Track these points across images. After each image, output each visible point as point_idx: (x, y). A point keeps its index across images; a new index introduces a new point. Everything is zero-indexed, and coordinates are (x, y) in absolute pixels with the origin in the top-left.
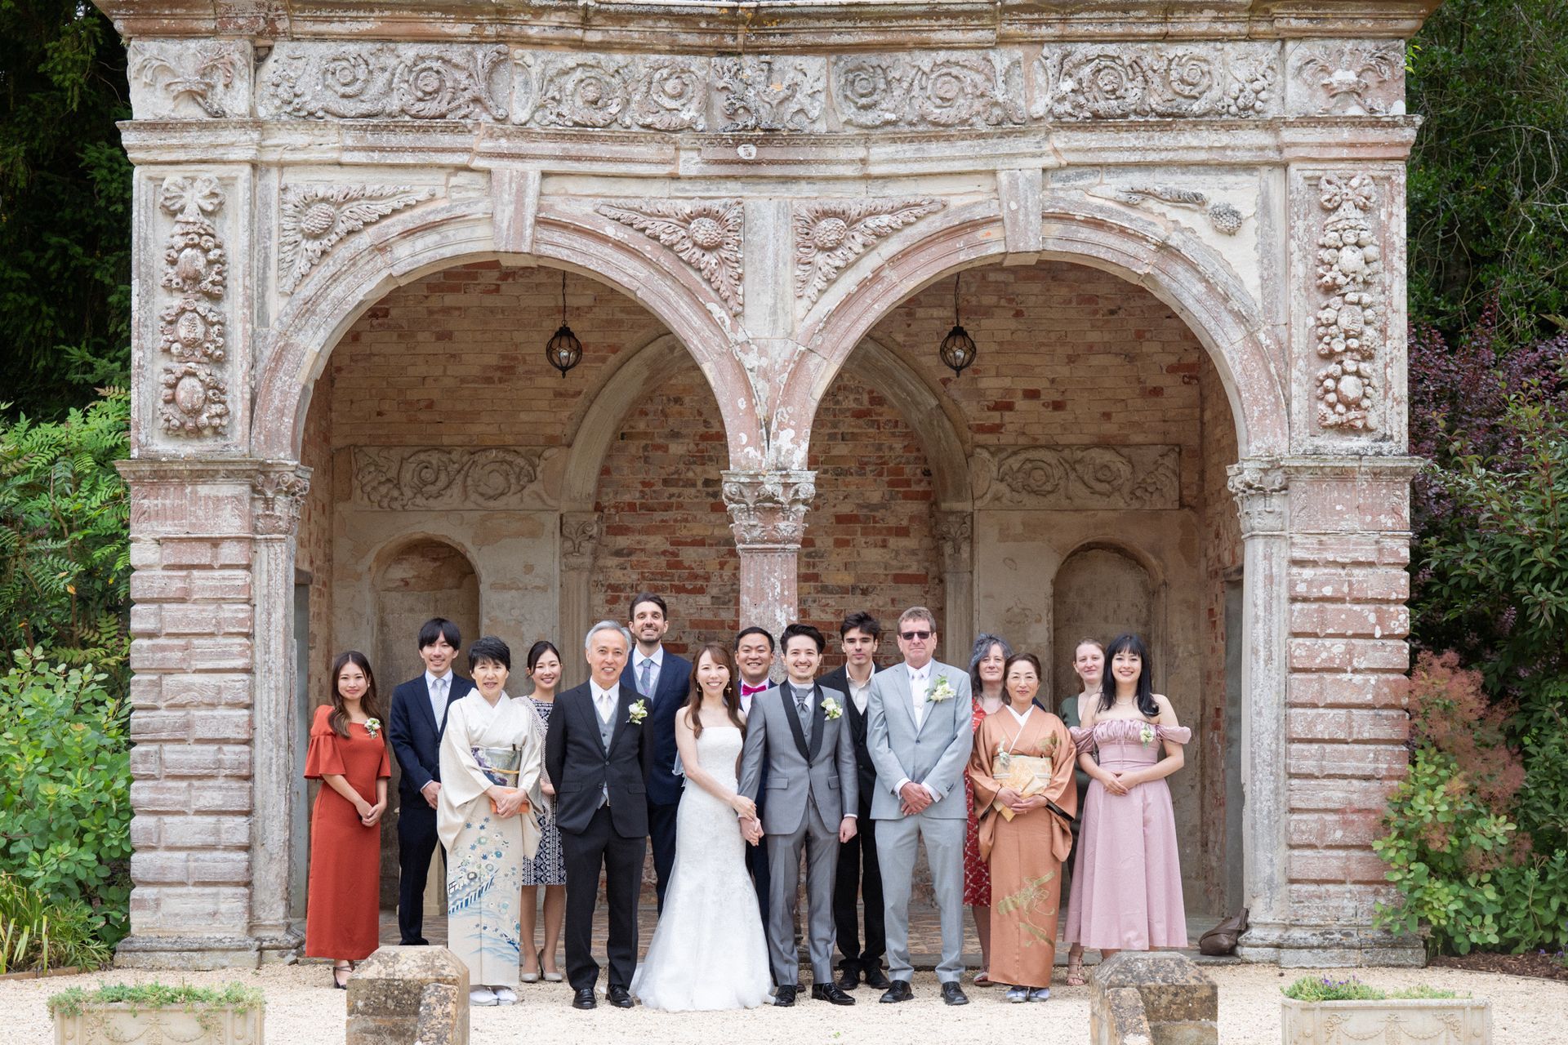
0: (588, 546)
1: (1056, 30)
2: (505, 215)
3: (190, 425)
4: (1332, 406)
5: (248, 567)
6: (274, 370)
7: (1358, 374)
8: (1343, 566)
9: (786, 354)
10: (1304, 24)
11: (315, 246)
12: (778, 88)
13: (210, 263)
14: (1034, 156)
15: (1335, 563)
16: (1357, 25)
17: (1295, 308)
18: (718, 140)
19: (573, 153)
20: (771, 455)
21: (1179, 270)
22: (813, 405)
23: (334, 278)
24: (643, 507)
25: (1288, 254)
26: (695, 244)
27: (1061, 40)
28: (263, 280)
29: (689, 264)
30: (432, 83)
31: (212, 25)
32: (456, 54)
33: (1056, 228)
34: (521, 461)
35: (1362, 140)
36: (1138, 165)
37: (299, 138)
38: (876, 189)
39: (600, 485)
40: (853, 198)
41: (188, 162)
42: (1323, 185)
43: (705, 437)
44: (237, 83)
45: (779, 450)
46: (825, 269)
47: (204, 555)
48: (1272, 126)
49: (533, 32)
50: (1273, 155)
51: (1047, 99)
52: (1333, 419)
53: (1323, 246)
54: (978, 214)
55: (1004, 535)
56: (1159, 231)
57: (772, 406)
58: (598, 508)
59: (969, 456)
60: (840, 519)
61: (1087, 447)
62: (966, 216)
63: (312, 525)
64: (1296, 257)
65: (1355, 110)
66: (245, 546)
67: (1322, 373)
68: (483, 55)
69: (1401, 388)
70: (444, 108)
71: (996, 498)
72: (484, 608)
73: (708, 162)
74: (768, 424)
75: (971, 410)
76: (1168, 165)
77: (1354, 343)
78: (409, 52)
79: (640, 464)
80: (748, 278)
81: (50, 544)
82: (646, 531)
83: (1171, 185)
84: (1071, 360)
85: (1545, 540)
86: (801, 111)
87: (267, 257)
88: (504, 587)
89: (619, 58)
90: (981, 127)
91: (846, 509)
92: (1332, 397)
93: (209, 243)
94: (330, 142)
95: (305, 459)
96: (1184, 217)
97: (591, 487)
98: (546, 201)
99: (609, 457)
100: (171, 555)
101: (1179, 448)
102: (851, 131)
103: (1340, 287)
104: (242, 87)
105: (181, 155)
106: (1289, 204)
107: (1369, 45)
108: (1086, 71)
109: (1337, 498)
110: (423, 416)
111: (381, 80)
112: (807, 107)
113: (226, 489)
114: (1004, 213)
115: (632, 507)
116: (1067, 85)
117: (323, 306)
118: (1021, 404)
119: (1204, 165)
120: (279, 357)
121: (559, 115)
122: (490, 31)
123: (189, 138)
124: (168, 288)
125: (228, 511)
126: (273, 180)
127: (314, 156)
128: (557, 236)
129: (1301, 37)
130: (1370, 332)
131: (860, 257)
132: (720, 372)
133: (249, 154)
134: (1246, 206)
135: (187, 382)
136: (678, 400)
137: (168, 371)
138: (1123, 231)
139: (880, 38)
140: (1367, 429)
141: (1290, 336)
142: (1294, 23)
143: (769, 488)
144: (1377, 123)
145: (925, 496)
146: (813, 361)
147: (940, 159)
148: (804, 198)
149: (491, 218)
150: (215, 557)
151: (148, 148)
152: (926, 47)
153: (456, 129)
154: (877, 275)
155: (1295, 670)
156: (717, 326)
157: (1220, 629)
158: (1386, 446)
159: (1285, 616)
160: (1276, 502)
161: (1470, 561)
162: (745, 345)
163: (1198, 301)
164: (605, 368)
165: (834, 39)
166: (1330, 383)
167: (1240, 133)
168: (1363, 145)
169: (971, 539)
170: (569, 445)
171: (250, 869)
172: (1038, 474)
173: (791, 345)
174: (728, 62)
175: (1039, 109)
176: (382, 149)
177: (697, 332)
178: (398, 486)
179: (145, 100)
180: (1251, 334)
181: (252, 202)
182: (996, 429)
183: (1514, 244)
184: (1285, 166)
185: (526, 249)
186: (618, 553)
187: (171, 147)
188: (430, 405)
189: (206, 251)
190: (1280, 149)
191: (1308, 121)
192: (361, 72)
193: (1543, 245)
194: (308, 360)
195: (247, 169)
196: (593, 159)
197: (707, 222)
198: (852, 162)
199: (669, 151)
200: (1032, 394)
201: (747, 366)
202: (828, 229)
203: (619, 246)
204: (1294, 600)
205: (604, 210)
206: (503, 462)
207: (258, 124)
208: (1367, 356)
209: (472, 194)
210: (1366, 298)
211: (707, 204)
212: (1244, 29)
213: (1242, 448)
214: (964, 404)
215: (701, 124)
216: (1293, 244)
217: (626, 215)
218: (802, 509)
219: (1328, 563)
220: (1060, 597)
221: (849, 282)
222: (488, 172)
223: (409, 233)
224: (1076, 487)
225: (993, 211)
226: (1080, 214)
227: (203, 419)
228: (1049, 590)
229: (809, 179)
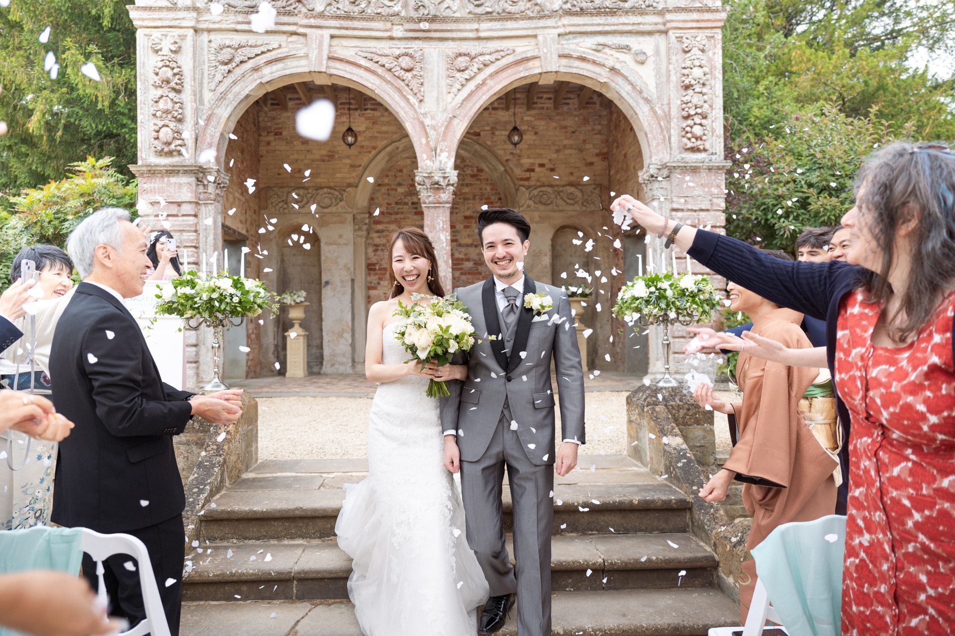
0: (365, 227)
2: (313, 55)
3: (166, 149)
4: (689, 139)
5: (195, 216)
6: (206, 125)
7: (701, 125)
8: (695, 211)
9: (444, 118)
11: (226, 68)
13: (175, 75)
14: (554, 27)
15: (692, 210)
17: (672, 96)
18: (411, 20)
19: (344, 26)
20: (437, 164)
21: (619, 80)
22: (456, 142)
23: (235, 83)
24: (388, 213)
25: (668, 71)
26: (402, 69)
28: (201, 84)
29: (399, 77)
33: (564, 61)
34: (336, 193)
35: (702, 18)
36: (600, 33)
38: (483, 43)
39: (370, 204)
40: (473, 48)
41: (162, 27)
42: (684, 40)
45: (441, 162)
46: (461, 79)
47: (173, 210)
48: (661, 13)
50: (661, 27)
51: (560, 2)
52: (690, 145)
53: (684, 68)
54: (529, 55)
56: (610, 63)
57: (437, 142)
58: (369, 212)
59: (517, 190)
60: (466, 218)
61: (564, 186)
62: (524, 56)
63: (248, 216)
64: (672, 73)
65: (698, 4)
66: (193, 205)
67: (684, 125)
69: (720, 131)
70: (285, 4)
71: (529, 206)
72: (323, 252)
73: (406, 31)
74: (436, 150)
75: (518, 172)
76: (614, 32)
77: (699, 111)
79: (385, 196)
80: (425, 85)
82: (390, 223)
83: (615, 42)
86: (448, 7)
87: (203, 73)
88: (331, 244)
90: (530, 14)
91: (468, 213)
92: (689, 135)
93: (174, 65)
94: (231, 19)
96: (622, 56)
97: (366, 204)
98: (333, 49)
99: (373, 193)
100: (158, 210)
101: (600, 186)
102: (471, 16)
103: (692, 86)
105: (159, 23)
106: (669, 49)
109: (691, 179)
110: (297, 175)
112: (451, 5)
113: (184, 179)
114: (541, 54)
115: (383, 213)
117: (230, 96)
118: (537, 169)
119: (629, 32)
120: (209, 119)
121: (338, 8)
123: (163, 14)
124: (155, 86)
125: (185, 189)
126: (205, 37)
127: (224, 26)
128: (338, 65)
130: (706, 106)
131: (476, 74)
132: (414, 127)
133: (192, 24)
134: (650, 51)
135: (164, 129)
137: (155, 124)
138: (594, 62)
140: (705, 150)
141: (670, 108)
143: (436, 178)
144: (709, 10)
146: (456, 122)
147: (512, 29)
148: (451, 48)
149: (307, 56)
150: (179, 211)
151: (143, 20)
153: (290, 14)
154: (484, 83)
156: (412, 106)
158: (714, 157)
160: (665, 183)
162: (425, 115)
163: (628, 94)
166: (688, 129)
167: (647, 17)
168: (703, 21)
170: (357, 187)
171: (197, 354)
172: (545, 196)
173: (445, 115)
175: (556, 7)
177: (403, 109)
178: (286, 203)
180: (652, 108)
181: (194, 47)
182: (528, 179)
184: (666, 32)
185: (324, 70)
186: (378, 232)
187: (154, 19)
188: (299, 171)
189: (173, 69)
190: (664, 24)
191: (678, 10)
194: (223, 121)
195: (192, 31)
196: (354, 29)
197: (407, 58)
198: (472, 31)
199: (389, 25)
200: (542, 165)
201: (426, 124)
202: (462, 62)
203: (367, 69)
205: (360, 53)
206: (330, 193)
207: (196, 9)
208: (705, 117)
209: (299, 46)
210: (705, 90)
211: (407, 50)
213: (647, 162)
214: (515, 169)
215: (403, 14)
216: (671, 67)
217: (369, 56)
218: (452, 188)
219: (689, 210)
220: (553, 247)
221: (471, 86)
222: (305, 35)
223: (269, 62)
224: (560, 202)
225: (535, 53)
226: (575, 55)
227: (172, 147)
228: (550, 243)
229: (453, 39)
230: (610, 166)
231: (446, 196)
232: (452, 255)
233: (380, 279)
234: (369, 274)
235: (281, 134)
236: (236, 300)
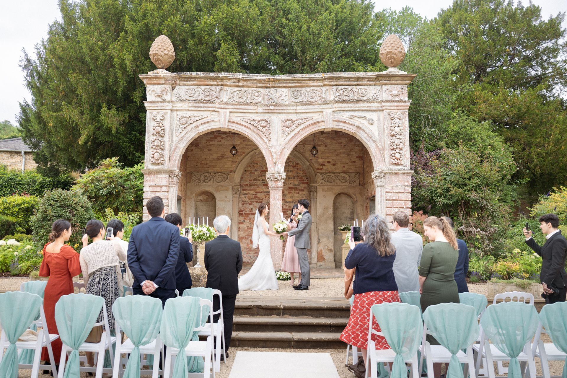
0: (238, 193)
1: (335, 83)
2: (222, 120)
3: (157, 162)
4: (394, 160)
5: (168, 192)
6: (174, 151)
7: (399, 153)
8: (397, 193)
9: (280, 148)
10: (386, 82)
11: (183, 126)
12: (278, 95)
13: (162, 130)
14: (331, 108)
15: (395, 192)
16: (397, 82)
17: (386, 139)
18: (266, 105)
19: (236, 108)
20: (276, 169)
21: (361, 132)
22: (285, 159)
23: (187, 133)
24: (249, 185)
25: (384, 128)
26: (261, 126)
27: (336, 85)
28: (172, 133)
29: (260, 130)
30: (208, 94)
31: (163, 82)
32: (213, 88)
33: (336, 123)
34: (225, 175)
35: (399, 105)
36: (352, 110)
37: (180, 105)
38: (298, 115)
39: (241, 181)
40: (293, 117)
41: (158, 109)
42: (391, 114)
43: (262, 171)
44: (168, 94)
45: (278, 168)
46: (288, 131)
47: (158, 189)
48: (380, 102)
49: (228, 83)
50: (380, 108)
51: (333, 97)
52: (394, 162)
53: (391, 127)
54: (319, 120)
55: (323, 191)
56: (357, 124)
57: (277, 159)
58: (240, 185)
59: (316, 175)
60: (290, 188)
61: (340, 173)
62: (317, 121)
64: (386, 129)
65: (397, 99)
66: (167, 187)
67: (392, 153)
68: (218, 88)
69: (408, 156)
70: (210, 99)
71: (322, 183)
72: (217, 205)
73: (264, 110)
74: (276, 163)
75: (316, 165)
76: (359, 110)
77: (398, 147)
78: (203, 88)
79: (249, 176)
80: (272, 133)
81: (129, 190)
82: (250, 190)
83: (359, 115)
84: (337, 155)
85: (439, 188)
86: (283, 99)
87: (173, 129)
88: (221, 201)
89: (246, 89)
90: (320, 102)
91: (291, 186)
92: (394, 158)
93: (161, 125)
94: (186, 106)
95: (181, 170)
96: (362, 121)
97: (239, 181)
98: (231, 117)
99: (243, 175)
100: (152, 189)
101: (359, 173)
102: (293, 103)
103: (395, 135)
104: (169, 94)
105: (156, 108)
106: (384, 118)
107: (400, 86)
108: (341, 91)
109: (395, 178)
110: (205, 166)
111: (197, 93)
113: (164, 176)
114: (325, 120)
115: (247, 185)
116: (338, 94)
117: (184, 139)
118: (326, 164)
119: (366, 110)
120: (175, 149)
121: (233, 100)
122: (220, 83)
123: (158, 104)
124: (153, 135)
125: (164, 180)
126: (175, 113)
127: (183, 108)
128: (232, 124)
129: (386, 84)
130: (401, 144)
131: (295, 129)
132: (266, 152)
133: (170, 108)
134: (375, 119)
135: (156, 154)
136: (257, 164)
137: (152, 151)
138: (349, 124)
139: (299, 85)
140: (401, 165)
141: (385, 145)
142: (384, 82)
143: (276, 176)
144: (402, 102)
145: (307, 183)
146: (285, 150)
147: (312, 109)
148: (284, 117)
149: (219, 121)
150: (161, 190)
151: (150, 107)
152: (308, 86)
153: (212, 103)
154: (298, 133)
155: (387, 215)
156: (265, 143)
157: (369, 210)
158: (405, 168)
159: (385, 204)
160: (382, 180)
161: (423, 192)
162: (271, 147)
164: (242, 157)
165: (290, 85)
166: (393, 155)
167: (373, 104)
169: (316, 192)
170: (235, 172)
172: (330, 178)
173: (281, 147)
174: (268, 90)
175: (332, 99)
176: (197, 107)
177: (261, 144)
178: (200, 180)
179: (149, 97)
180: (376, 145)
181: (171, 117)
182: (321, 169)
183: (423, 137)
184: (383, 111)
185: (226, 127)
186: (244, 194)
187: (154, 106)
188: (207, 164)
189: (161, 127)
190: (382, 107)
191: (388, 101)
192: (193, 92)
193: (429, 138)
194: (181, 149)
195: (170, 111)
196: (240, 109)
197: (264, 122)
198: (293, 110)
199: (256, 107)
200: (329, 162)
201: (272, 151)
202: (288, 123)
203: (245, 126)
204: (387, 200)
205: (242, 119)
206: (221, 175)
207: (172, 102)
208: (401, 149)
209: (215, 116)
210: (401, 137)
211: (263, 118)
212: (374, 83)
213: (375, 169)
215: (262, 102)
216: (385, 126)
217: (247, 120)
218: (283, 181)
219: (394, 192)
220: (335, 204)
221: (293, 134)
222: (219, 112)
223: (202, 124)
224: (338, 181)
225: (322, 120)
226: (340, 120)
227: (159, 161)
228: (333, 202)
229: (285, 113)
230: (364, 163)
231: (281, 184)
232: (283, 207)
233: (245, 219)
234: (240, 216)
235: (198, 146)
236: (208, 235)
